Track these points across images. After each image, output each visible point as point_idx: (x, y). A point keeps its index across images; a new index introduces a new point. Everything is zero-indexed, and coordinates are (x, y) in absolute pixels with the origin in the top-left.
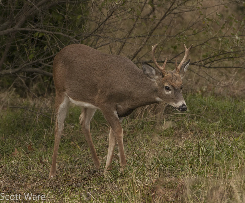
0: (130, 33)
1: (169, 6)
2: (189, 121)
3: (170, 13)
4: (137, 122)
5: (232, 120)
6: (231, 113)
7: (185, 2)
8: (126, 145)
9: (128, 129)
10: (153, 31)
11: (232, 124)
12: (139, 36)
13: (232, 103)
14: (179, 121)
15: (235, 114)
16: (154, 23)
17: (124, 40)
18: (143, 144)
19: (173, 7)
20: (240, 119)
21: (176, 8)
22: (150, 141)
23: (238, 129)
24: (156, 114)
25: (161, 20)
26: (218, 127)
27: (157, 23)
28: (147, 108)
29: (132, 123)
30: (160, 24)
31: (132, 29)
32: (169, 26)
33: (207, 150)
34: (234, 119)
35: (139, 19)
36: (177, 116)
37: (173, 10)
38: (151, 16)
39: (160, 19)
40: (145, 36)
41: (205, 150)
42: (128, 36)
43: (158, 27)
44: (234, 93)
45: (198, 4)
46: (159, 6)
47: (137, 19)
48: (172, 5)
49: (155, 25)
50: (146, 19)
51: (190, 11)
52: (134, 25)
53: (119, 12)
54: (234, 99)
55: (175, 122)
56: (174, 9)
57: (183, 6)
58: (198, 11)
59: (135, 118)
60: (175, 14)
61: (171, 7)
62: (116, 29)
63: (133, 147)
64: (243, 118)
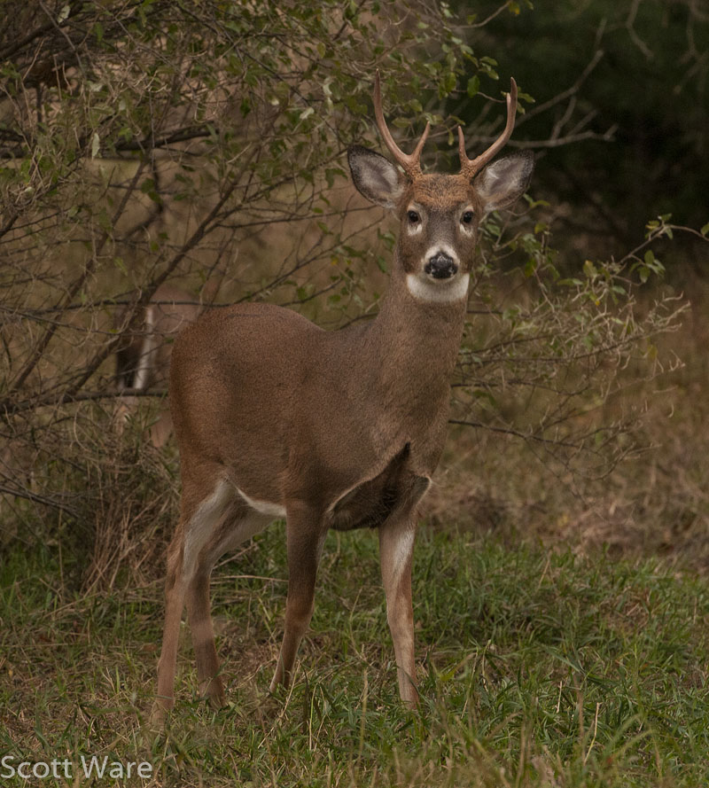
0: (74, 293)
1: (216, 199)
2: (273, 602)
3: (217, 225)
4: (90, 605)
5: (424, 606)
6: (422, 578)
7: (271, 188)
8: (51, 685)
9: (57, 626)
10: (154, 286)
11: (425, 617)
12: (107, 303)
13: (427, 545)
14: (239, 602)
15: (436, 582)
16: (162, 258)
17: (55, 314)
18: (110, 680)
19: (228, 205)
20: (451, 602)
21: (238, 209)
22: (137, 671)
23: (446, 635)
24: (159, 577)
25: (186, 248)
26: (374, 630)
27: (171, 257)
28: (130, 554)
29: (72, 607)
30: (184, 264)
31: (83, 277)
32: (212, 269)
33: (335, 709)
34: (430, 600)
35: (108, 243)
36: (233, 586)
37: (227, 214)
38: (150, 234)
39: (182, 243)
40: (126, 303)
41: (326, 707)
42: (69, 301)
43: (176, 272)
44: (434, 508)
45: (317, 197)
46: (180, 198)
47: (101, 245)
48: (224, 200)
49: (165, 266)
50: (132, 242)
51: (289, 220)
52: (90, 265)
53: (36, 216)
54: (432, 529)
55: (227, 607)
56: (232, 212)
57: (263, 204)
58: (315, 221)
59: (85, 590)
60: (234, 227)
61: (220, 205)
62: (27, 277)
63: (76, 693)
64: (461, 598)
